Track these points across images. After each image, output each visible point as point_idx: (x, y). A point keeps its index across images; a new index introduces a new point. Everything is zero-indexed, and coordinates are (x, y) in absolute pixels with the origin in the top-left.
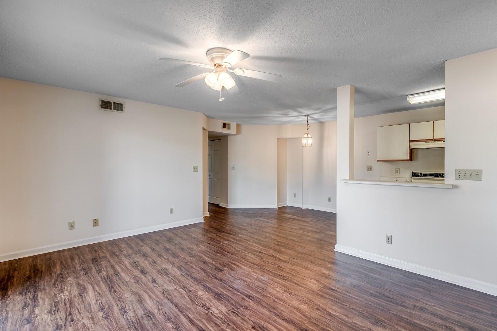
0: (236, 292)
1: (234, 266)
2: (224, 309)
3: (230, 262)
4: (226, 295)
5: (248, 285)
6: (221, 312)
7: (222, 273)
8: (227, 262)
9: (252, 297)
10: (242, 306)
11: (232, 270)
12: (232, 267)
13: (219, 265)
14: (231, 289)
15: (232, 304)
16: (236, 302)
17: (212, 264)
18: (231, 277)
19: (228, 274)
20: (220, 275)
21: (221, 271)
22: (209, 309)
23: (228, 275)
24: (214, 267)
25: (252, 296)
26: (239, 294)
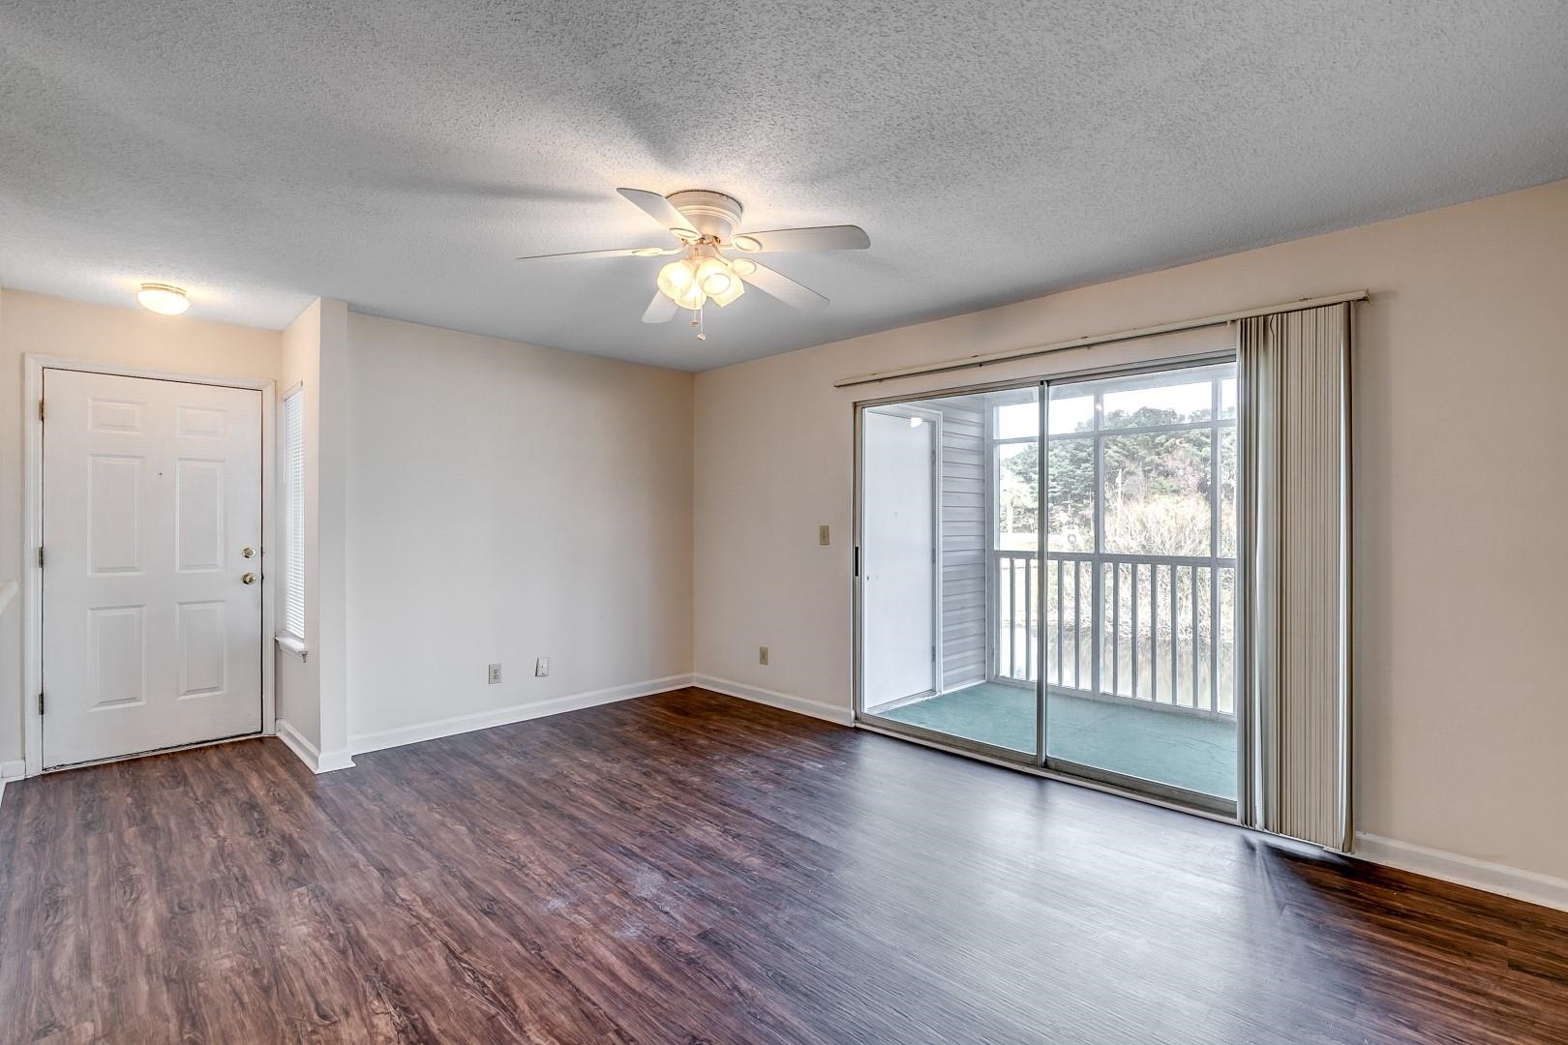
0: (659, 863)
1: (648, 960)
2: (692, 832)
3: (667, 987)
4: (686, 857)
5: (619, 881)
6: (698, 827)
7: (700, 927)
8: (681, 987)
9: (621, 852)
10: (651, 835)
11: (662, 938)
12: (656, 956)
13: (716, 966)
14: (673, 871)
15: (672, 839)
16: (663, 843)
17: (749, 975)
18: (667, 909)
19: (677, 921)
20: (710, 917)
21: (704, 936)
22: (724, 832)
23: (677, 917)
24: (736, 953)
25: (619, 856)
26: (653, 860)
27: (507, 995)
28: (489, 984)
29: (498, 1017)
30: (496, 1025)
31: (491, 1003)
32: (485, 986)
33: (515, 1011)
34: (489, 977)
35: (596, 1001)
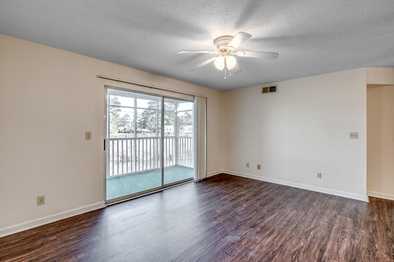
27: (295, 252)
28: (294, 257)
29: (302, 251)
30: (305, 251)
31: (300, 254)
32: (296, 257)
33: (298, 249)
34: (292, 258)
35: (285, 238)
